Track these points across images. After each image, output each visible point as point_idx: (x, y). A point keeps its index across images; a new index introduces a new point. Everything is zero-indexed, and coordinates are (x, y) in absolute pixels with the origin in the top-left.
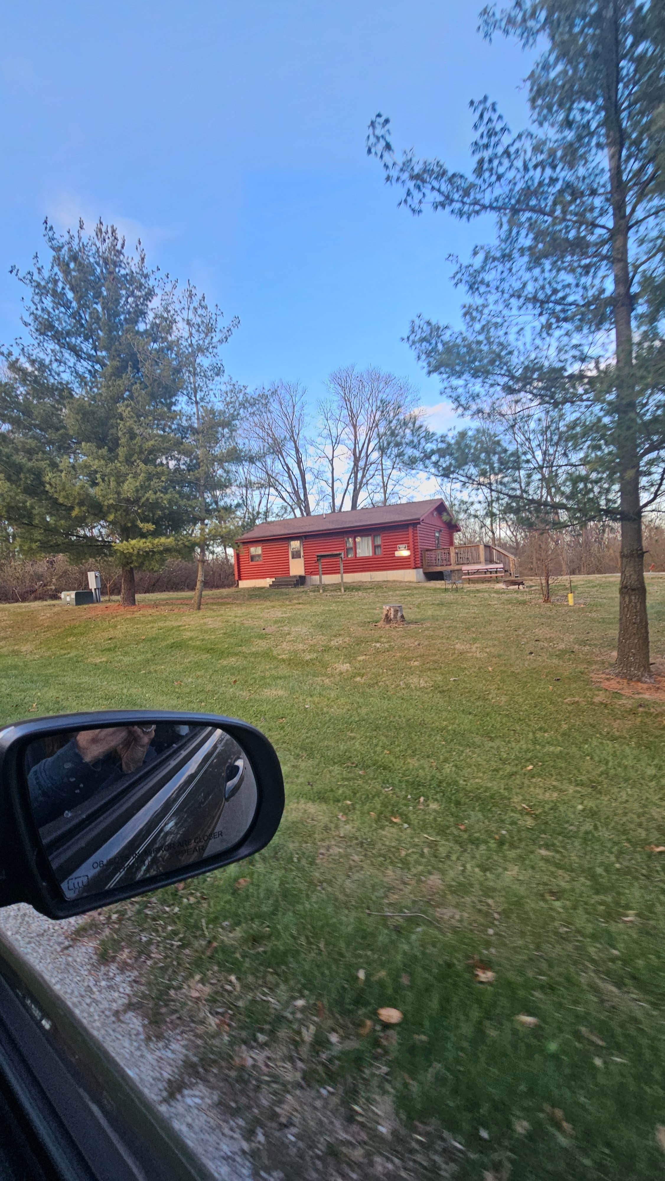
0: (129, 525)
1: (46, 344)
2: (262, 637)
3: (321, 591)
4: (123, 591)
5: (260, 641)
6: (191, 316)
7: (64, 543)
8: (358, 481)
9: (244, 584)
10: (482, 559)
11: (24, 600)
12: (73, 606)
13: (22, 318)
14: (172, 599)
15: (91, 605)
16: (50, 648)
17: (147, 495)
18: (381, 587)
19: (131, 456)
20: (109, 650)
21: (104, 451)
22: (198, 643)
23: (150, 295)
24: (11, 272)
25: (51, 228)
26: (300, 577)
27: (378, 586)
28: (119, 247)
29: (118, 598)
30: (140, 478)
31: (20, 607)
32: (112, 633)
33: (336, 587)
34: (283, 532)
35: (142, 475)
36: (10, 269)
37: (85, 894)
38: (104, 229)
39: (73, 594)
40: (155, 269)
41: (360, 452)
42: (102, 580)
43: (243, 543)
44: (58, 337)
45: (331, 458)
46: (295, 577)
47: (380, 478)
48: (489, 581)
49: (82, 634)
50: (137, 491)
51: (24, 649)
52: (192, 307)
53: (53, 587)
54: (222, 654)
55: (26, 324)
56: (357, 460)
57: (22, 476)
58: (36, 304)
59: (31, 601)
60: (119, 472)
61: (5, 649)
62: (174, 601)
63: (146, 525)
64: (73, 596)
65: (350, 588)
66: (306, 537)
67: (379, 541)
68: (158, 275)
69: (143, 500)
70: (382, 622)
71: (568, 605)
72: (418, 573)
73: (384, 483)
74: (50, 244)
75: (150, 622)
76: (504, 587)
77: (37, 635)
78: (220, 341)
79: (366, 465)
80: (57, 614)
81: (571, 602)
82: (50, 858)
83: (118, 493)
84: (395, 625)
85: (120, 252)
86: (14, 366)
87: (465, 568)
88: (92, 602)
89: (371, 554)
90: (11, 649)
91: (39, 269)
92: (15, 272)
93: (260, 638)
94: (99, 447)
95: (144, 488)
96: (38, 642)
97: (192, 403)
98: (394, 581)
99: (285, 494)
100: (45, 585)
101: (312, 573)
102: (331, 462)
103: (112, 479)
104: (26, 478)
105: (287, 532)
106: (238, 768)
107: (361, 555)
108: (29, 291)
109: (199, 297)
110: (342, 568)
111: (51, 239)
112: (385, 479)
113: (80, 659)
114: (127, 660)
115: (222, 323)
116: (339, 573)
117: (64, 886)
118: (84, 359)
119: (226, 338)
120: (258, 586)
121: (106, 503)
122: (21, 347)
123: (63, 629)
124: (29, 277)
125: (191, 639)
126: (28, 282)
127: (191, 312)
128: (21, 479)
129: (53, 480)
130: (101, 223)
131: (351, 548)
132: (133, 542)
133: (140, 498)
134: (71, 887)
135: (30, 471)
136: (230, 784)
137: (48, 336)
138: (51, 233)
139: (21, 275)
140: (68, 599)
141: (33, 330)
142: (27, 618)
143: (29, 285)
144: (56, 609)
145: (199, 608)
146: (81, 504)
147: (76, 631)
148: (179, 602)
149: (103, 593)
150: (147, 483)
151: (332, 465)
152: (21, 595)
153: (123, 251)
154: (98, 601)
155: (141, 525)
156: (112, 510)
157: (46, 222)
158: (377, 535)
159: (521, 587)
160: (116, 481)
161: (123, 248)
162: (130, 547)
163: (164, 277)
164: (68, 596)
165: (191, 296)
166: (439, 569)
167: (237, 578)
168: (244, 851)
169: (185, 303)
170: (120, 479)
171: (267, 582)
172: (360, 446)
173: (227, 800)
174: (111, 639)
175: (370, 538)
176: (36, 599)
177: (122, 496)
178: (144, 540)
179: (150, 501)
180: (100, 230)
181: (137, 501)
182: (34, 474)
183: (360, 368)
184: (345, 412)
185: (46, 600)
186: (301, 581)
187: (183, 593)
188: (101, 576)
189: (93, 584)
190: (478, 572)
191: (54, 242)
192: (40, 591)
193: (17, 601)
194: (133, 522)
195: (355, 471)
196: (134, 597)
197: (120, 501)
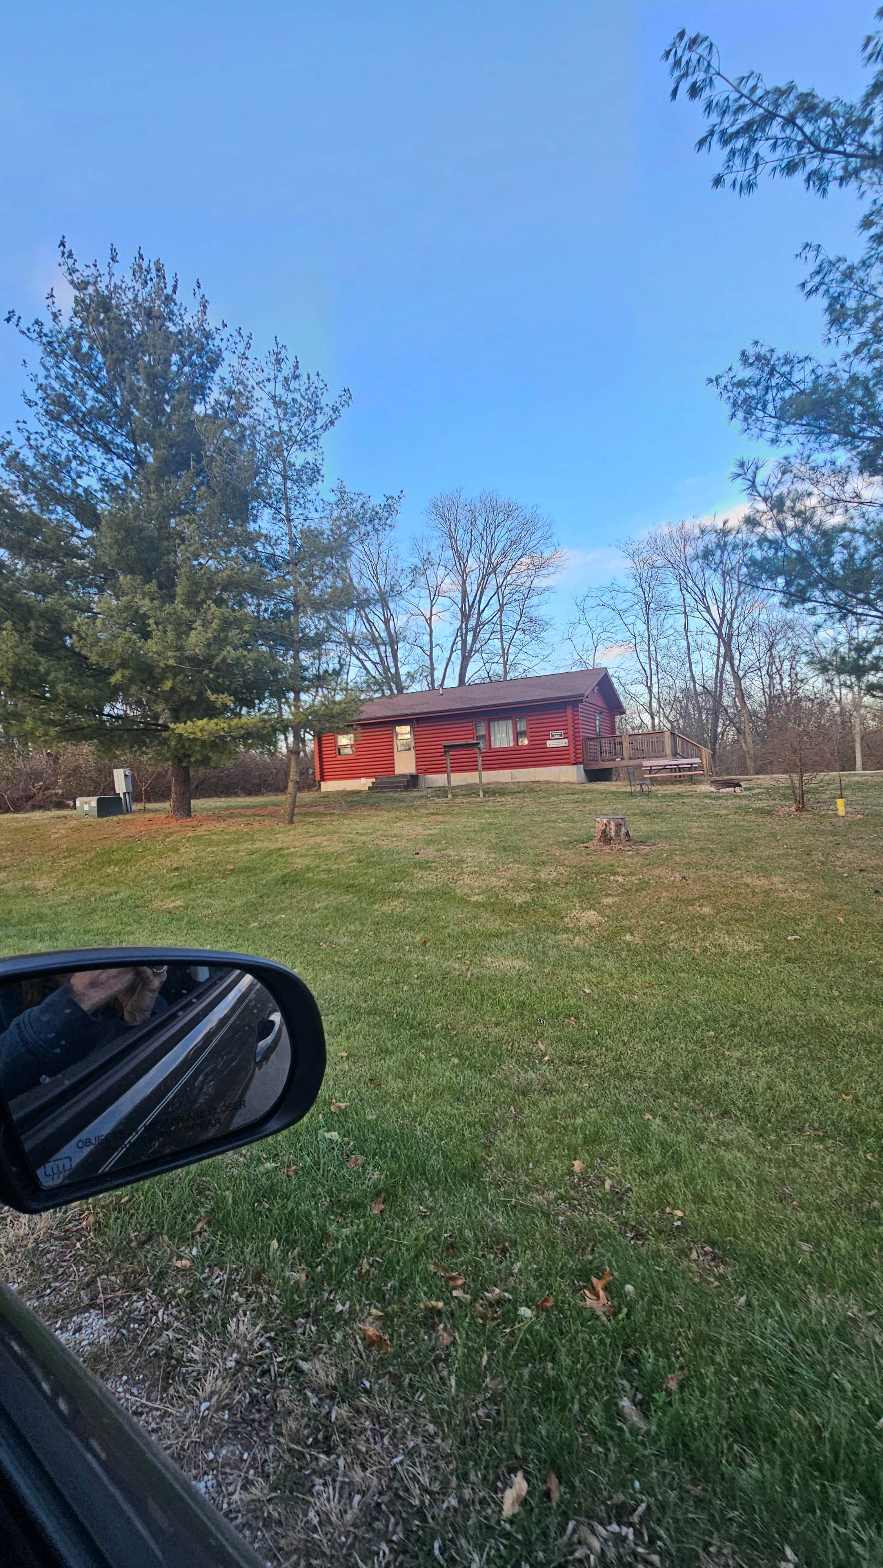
0: (194, 698)
1: (60, 434)
2: (424, 866)
3: (450, 796)
4: (173, 796)
5: (425, 873)
6: (280, 391)
7: (89, 726)
8: (468, 647)
9: (328, 786)
10: (668, 750)
11: (17, 810)
12: (94, 820)
13: (24, 395)
14: (235, 808)
15: (120, 817)
16: (82, 884)
17: (224, 653)
18: (532, 790)
19: (196, 593)
20: (181, 887)
21: (153, 586)
22: (323, 876)
23: (215, 362)
24: (8, 320)
25: (70, 255)
26: (412, 776)
27: (530, 788)
28: (169, 291)
29: (167, 805)
30: (214, 626)
31: (15, 819)
32: (175, 860)
33: (470, 790)
34: (385, 714)
35: (216, 621)
36: (7, 316)
37: (67, 1181)
38: (145, 266)
39: (93, 801)
40: (220, 327)
41: (471, 607)
42: (133, 780)
43: (362, 725)
44: (79, 421)
45: (428, 616)
46: (404, 776)
47: (498, 643)
48: (681, 782)
49: (128, 861)
50: (209, 645)
51: (40, 885)
52: (280, 378)
53: (60, 791)
54: (374, 894)
55: (30, 403)
56: (465, 617)
57: (32, 624)
58: (47, 370)
59: (27, 811)
60: (179, 617)
61: (10, 885)
62: (242, 811)
63: (221, 696)
64: (94, 804)
65: (495, 791)
66: (418, 720)
67: (522, 726)
68: (225, 334)
69: (218, 659)
70: (595, 842)
71: (837, 816)
72: (578, 770)
73: (503, 649)
74: (70, 278)
75: (230, 842)
76: (713, 789)
77: (53, 862)
78: (325, 428)
79: (477, 625)
80: (77, 830)
81: (841, 811)
82: (22, 1138)
83: (180, 648)
84: (618, 847)
85: (169, 299)
86: (14, 463)
87: (646, 763)
88: (122, 813)
89: (512, 744)
90: (19, 885)
91: (54, 314)
92: (14, 320)
93: (421, 868)
94: (147, 581)
95: (219, 641)
96: (60, 874)
97: (282, 520)
98: (547, 782)
99: (369, 665)
100: (47, 789)
101: (427, 772)
102: (429, 621)
103: (170, 627)
104: (38, 628)
105: (390, 713)
106: (273, 1023)
107: (498, 746)
108: (35, 351)
109: (291, 363)
110: (480, 763)
111: (72, 271)
112: (506, 645)
113: (138, 902)
114: (218, 904)
115: (327, 399)
116: (476, 770)
117: (40, 1172)
118: (119, 457)
119: (332, 423)
120: (348, 789)
121: (162, 665)
122: (26, 434)
123: (93, 854)
124: (37, 328)
125: (309, 869)
126: (35, 335)
127: (279, 385)
128: (29, 629)
129: (84, 628)
130: (141, 257)
131: (484, 736)
132: (200, 723)
133: (213, 657)
134: (49, 1172)
135: (42, 615)
136: (263, 1044)
137: (62, 421)
138: (70, 261)
139: (23, 326)
140: (86, 807)
141: (42, 411)
142: (31, 836)
143: (36, 343)
144: (73, 823)
145: (291, 822)
146: (123, 665)
147: (115, 857)
148: (249, 812)
149: (137, 799)
150: (222, 635)
151: (430, 625)
152: (13, 804)
153: (175, 297)
154: (128, 811)
155: (213, 698)
156: (169, 674)
157: (62, 244)
158: (521, 718)
159: (738, 789)
160: (176, 630)
161: (174, 292)
162: (197, 730)
163: (235, 334)
164: (88, 804)
165: (278, 361)
166: (607, 765)
167: (318, 778)
168: (273, 1125)
169: (269, 372)
170: (184, 628)
171: (364, 784)
172: (471, 599)
173: (259, 1064)
174: (176, 869)
175: (510, 722)
176: (34, 808)
177: (187, 653)
178: (216, 720)
179: (229, 661)
180: (140, 267)
181: (208, 660)
182: (49, 621)
183: (471, 493)
184: (450, 553)
185: (49, 810)
186: (412, 782)
187: (239, 799)
188: (133, 775)
189: (121, 786)
190: (664, 768)
191: (75, 276)
192: (40, 796)
193: (7, 811)
194: (200, 694)
195: (462, 633)
196: (189, 804)
197: (181, 660)
